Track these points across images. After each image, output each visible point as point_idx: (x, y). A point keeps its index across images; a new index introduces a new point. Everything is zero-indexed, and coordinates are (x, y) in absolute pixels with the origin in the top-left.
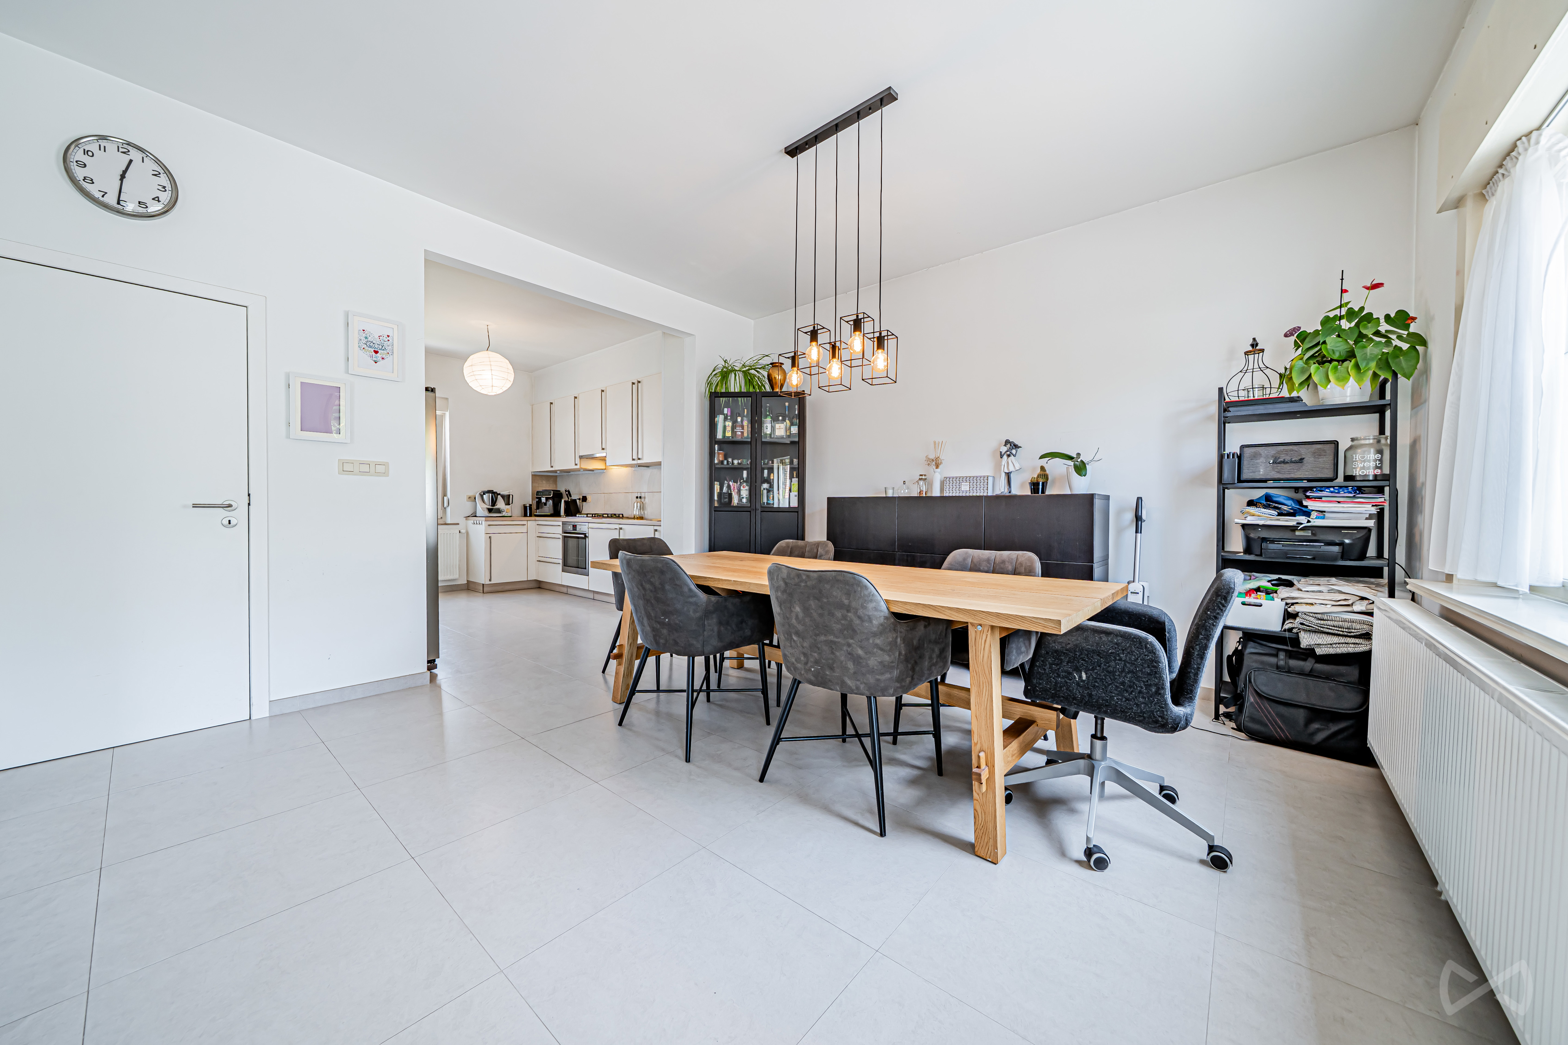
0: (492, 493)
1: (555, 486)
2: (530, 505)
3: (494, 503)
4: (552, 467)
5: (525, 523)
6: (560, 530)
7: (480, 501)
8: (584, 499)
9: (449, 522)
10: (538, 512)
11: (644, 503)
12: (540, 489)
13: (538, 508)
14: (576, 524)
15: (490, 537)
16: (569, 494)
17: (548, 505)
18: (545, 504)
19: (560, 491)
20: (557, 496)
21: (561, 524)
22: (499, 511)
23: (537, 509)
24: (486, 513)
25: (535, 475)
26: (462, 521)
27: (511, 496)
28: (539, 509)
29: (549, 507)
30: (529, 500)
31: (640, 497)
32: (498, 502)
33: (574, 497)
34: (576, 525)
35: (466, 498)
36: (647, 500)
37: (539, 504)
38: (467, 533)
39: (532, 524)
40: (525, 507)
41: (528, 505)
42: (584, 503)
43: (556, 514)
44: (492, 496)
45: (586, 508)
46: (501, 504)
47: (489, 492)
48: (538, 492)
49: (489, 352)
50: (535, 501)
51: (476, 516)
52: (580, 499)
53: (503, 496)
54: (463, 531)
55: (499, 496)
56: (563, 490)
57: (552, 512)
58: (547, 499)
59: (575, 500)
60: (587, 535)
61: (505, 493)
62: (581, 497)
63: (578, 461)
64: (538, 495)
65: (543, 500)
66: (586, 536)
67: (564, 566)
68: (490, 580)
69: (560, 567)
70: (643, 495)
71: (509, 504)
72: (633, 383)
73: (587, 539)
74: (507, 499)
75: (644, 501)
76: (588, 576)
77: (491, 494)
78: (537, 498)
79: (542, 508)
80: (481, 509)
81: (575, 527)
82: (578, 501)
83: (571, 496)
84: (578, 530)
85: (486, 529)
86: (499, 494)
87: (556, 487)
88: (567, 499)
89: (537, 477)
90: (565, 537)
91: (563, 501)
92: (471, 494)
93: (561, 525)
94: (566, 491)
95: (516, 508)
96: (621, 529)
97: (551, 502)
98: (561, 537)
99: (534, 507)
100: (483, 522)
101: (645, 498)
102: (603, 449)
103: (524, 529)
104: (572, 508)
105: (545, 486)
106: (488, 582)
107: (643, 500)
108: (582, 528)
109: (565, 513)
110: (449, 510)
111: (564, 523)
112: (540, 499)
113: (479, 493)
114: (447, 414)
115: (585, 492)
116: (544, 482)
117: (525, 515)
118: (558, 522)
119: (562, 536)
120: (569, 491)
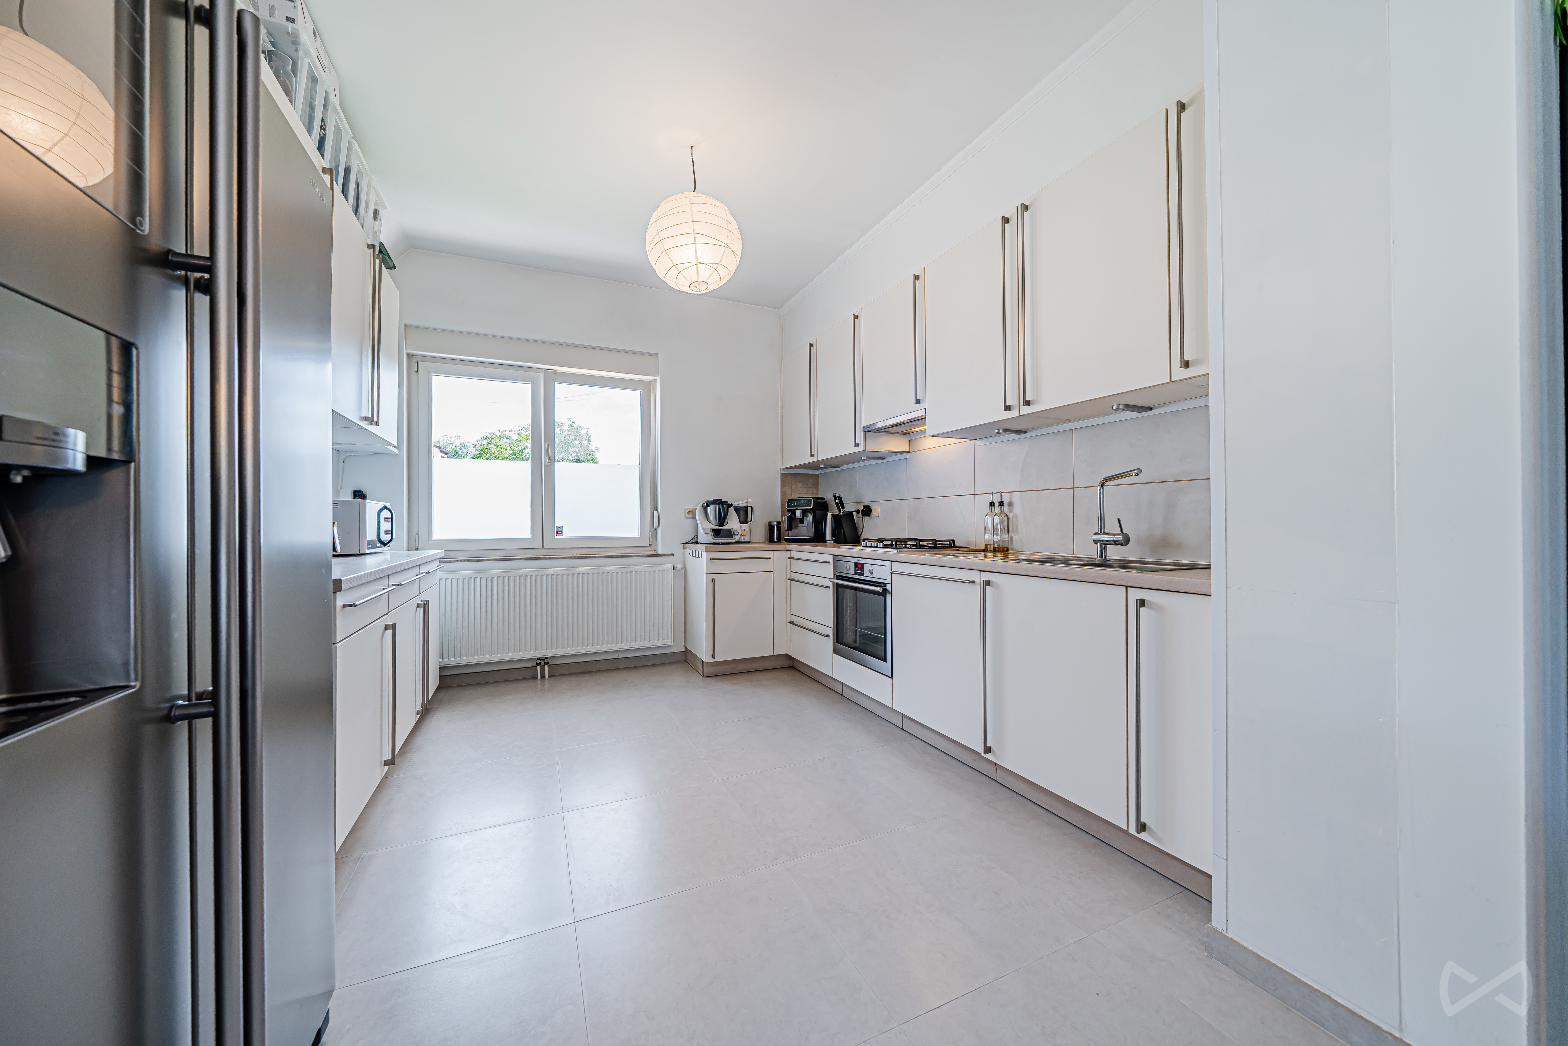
0: (719, 504)
1: (815, 491)
2: (779, 523)
3: (722, 520)
4: (813, 456)
5: (769, 554)
6: (829, 571)
7: (701, 517)
8: (867, 511)
9: (660, 552)
10: (791, 535)
11: (1011, 515)
12: (794, 496)
13: (790, 528)
14: (862, 561)
15: (713, 580)
16: (840, 503)
17: (806, 523)
18: (802, 521)
19: (823, 499)
20: (821, 506)
21: (830, 559)
22: (730, 533)
23: (788, 530)
24: (710, 538)
25: (786, 474)
26: (677, 550)
27: (750, 509)
28: (791, 530)
29: (806, 529)
30: (777, 515)
31: (1001, 504)
32: (728, 519)
33: (848, 508)
34: (862, 565)
35: (683, 513)
36: (1017, 510)
37: (792, 521)
38: (685, 568)
39: (780, 554)
40: (771, 527)
41: (775, 523)
42: (866, 518)
43: (818, 538)
44: (719, 509)
45: (870, 528)
46: (733, 522)
47: (715, 502)
48: (790, 501)
49: (697, 197)
50: (786, 517)
51: (697, 543)
52: (858, 512)
53: (737, 509)
54: (679, 566)
55: (731, 509)
56: (829, 497)
57: (812, 534)
58: (804, 512)
59: (851, 513)
60: (888, 587)
61: (741, 503)
62: (861, 508)
63: (860, 438)
64: (790, 506)
65: (799, 514)
66: (885, 590)
67: (838, 642)
68: (713, 656)
69: (829, 643)
70: (1006, 499)
71: (747, 523)
72: (1006, 220)
73: (888, 597)
74: (744, 513)
75: (1011, 511)
76: (891, 677)
77: (717, 506)
78: (789, 511)
79: (796, 527)
80: (704, 528)
81: (859, 567)
82: (855, 514)
83: (843, 507)
84: (866, 572)
85: (707, 566)
86: (731, 506)
87: (818, 493)
88: (836, 512)
89: (789, 476)
90: (838, 585)
91: (829, 515)
92: (691, 507)
93: (832, 562)
94: (835, 497)
95: (757, 529)
96: (988, 583)
97: (810, 517)
98: (831, 585)
99: (785, 526)
100: (703, 553)
101: (1010, 504)
102: (918, 402)
103: (767, 566)
104: (846, 527)
105: (801, 492)
106: (709, 660)
107: (1006, 509)
108: (878, 571)
109: (833, 536)
110: (659, 531)
111: (837, 558)
112: (793, 512)
113: (701, 504)
114: (658, 378)
115: (867, 500)
116: (800, 485)
117: (771, 540)
118: (826, 553)
119: (834, 583)
120: (840, 498)
